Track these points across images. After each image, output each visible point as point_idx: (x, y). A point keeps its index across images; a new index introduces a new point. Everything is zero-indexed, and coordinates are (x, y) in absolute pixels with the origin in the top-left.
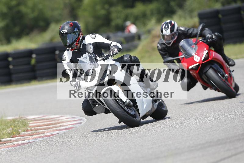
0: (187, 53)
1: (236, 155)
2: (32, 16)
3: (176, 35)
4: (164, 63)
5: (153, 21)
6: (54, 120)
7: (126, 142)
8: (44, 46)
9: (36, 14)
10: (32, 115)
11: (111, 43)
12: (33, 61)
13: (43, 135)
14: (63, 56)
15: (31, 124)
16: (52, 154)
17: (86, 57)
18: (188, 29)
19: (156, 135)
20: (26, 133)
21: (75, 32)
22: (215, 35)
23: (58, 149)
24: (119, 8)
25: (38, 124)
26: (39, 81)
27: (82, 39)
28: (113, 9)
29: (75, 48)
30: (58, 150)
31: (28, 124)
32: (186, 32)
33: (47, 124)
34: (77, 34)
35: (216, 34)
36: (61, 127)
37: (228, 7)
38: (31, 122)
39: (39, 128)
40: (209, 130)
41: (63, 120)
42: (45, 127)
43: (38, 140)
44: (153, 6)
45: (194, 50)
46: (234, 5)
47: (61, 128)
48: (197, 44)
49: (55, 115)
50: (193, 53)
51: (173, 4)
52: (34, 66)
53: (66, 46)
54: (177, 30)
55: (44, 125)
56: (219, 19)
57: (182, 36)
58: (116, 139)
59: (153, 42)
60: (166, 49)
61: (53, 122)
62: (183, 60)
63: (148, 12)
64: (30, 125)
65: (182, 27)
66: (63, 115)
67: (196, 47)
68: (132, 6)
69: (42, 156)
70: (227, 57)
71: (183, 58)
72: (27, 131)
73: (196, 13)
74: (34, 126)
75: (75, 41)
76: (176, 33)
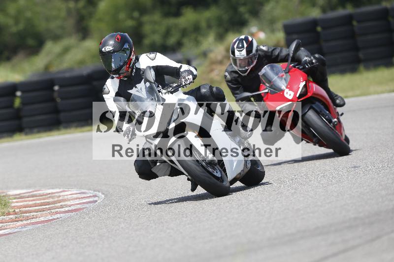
0: (273, 86)
1: (345, 251)
2: (14, 29)
3: (255, 58)
4: (237, 101)
5: (211, 38)
6: (53, 197)
7: (168, 231)
8: (35, 79)
9: (21, 26)
10: (16, 188)
11: (181, 66)
12: (17, 103)
13: (33, 221)
14: (105, 87)
15: (15, 203)
16: (49, 250)
17: (141, 89)
18: (273, 48)
19: (216, 219)
20: (7, 218)
21: (124, 51)
22: (315, 58)
23: (59, 243)
24: (157, 16)
25: (25, 203)
26: (26, 134)
27: (135, 60)
28: (146, 18)
29: (125, 75)
30: (58, 245)
31: (9, 202)
32: (270, 54)
33: (41, 203)
34: (128, 52)
35: (317, 56)
36: (63, 208)
37: (331, 15)
38: (14, 200)
39: (27, 209)
40: (302, 212)
41: (66, 197)
42: (37, 208)
43: (25, 229)
44: (210, 13)
45: (284, 82)
46: (341, 12)
47: (63, 210)
48: (288, 72)
49: (53, 188)
50: (283, 85)
51: (242, 9)
52: (19, 110)
53: (110, 71)
54: (257, 50)
55: (36, 205)
56: (318, 33)
57: (264, 59)
58: (152, 226)
59: (212, 70)
60: (239, 80)
61: (51, 200)
62: (266, 97)
63: (203, 24)
64: (13, 205)
65: (263, 46)
66: (66, 190)
67: (288, 77)
68: (177, 14)
69: (33, 255)
70: (333, 93)
71: (268, 93)
72: (9, 214)
73: (279, 25)
74: (20, 207)
75: (125, 63)
76: (254, 55)
